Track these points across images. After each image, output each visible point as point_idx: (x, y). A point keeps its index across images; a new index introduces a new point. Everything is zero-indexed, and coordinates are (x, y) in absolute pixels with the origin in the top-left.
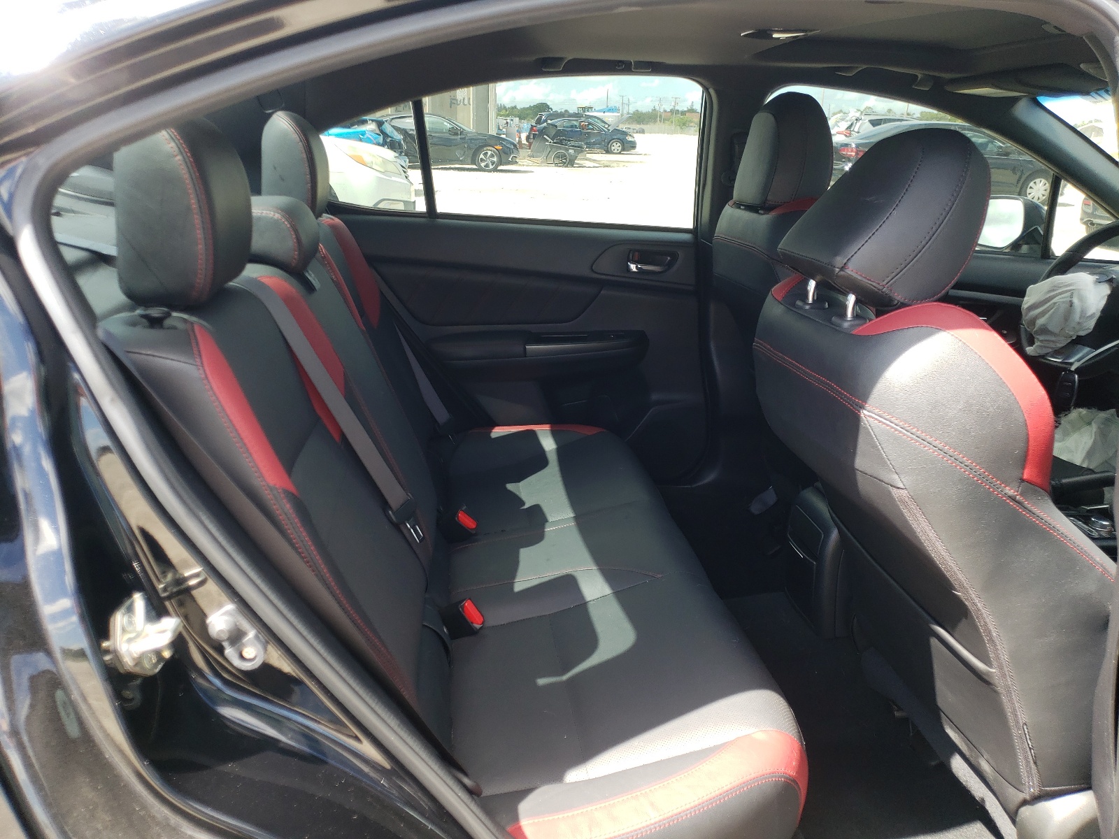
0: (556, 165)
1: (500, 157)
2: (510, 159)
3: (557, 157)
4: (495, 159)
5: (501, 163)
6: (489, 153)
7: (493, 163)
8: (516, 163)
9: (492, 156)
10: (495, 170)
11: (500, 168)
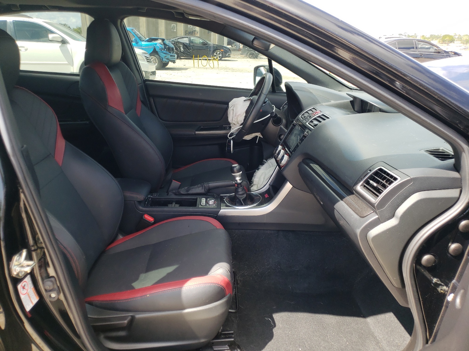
0: (250, 58)
1: (222, 54)
2: (227, 55)
3: (250, 54)
4: (221, 55)
5: (222, 57)
6: (218, 53)
7: (220, 57)
8: (230, 57)
9: (219, 54)
10: (220, 60)
11: (222, 59)
